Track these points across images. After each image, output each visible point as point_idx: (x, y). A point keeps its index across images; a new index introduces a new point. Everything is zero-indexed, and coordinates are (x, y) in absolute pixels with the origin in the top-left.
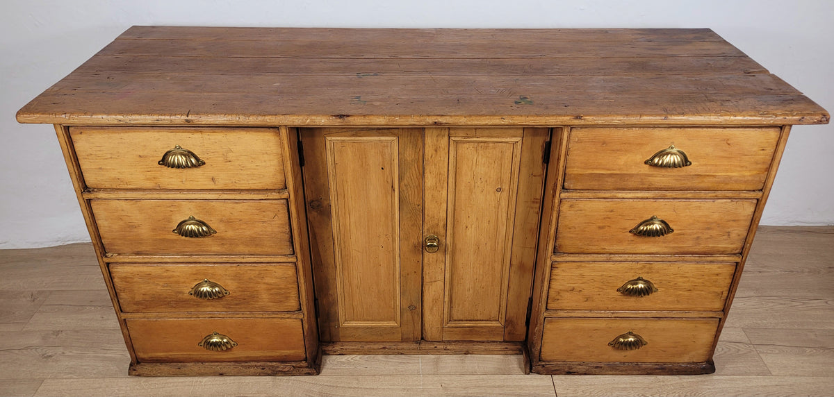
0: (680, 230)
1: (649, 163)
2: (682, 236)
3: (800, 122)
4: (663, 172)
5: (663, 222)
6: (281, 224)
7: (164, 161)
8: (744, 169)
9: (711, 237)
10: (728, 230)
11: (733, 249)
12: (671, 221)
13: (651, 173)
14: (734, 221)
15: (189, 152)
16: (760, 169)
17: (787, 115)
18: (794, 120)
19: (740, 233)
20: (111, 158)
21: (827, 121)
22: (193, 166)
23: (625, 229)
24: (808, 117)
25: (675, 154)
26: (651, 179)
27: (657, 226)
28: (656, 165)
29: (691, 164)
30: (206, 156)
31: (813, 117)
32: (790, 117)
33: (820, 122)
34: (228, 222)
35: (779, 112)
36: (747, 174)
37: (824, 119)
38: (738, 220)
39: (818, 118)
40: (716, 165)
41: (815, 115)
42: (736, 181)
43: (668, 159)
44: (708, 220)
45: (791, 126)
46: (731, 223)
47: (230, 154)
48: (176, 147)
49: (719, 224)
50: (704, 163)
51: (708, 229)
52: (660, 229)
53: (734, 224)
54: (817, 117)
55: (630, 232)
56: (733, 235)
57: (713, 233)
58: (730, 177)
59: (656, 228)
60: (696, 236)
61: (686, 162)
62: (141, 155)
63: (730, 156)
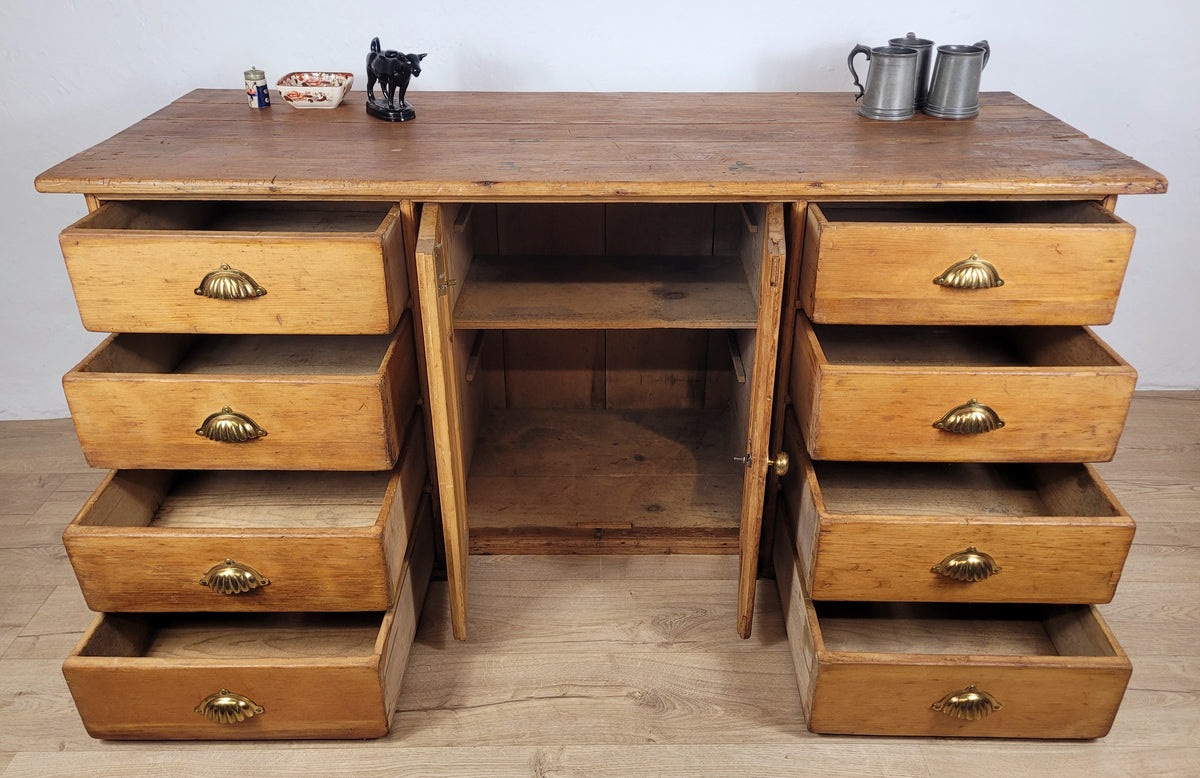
0: (1016, 422)
1: (940, 282)
2: (1018, 433)
3: (1126, 191)
4: (962, 296)
5: (988, 409)
6: (372, 419)
7: (203, 290)
8: (1084, 291)
9: (1065, 435)
10: (1092, 423)
11: (1100, 455)
12: (1000, 409)
13: (944, 298)
14: (1103, 407)
15: (242, 274)
16: (1108, 291)
17: (1109, 181)
18: (1120, 187)
19: (1111, 427)
20: (122, 283)
21: (1164, 189)
22: (248, 297)
23: (926, 420)
24: (1137, 184)
25: (979, 268)
26: (944, 307)
27: (978, 415)
28: (951, 286)
29: (1003, 283)
30: (268, 281)
31: (1145, 183)
32: (1113, 184)
33: (1154, 191)
34: (286, 416)
35: (1096, 177)
36: (1088, 298)
37: (1160, 186)
38: (1108, 407)
39: (1151, 184)
40: (1041, 286)
41: (1148, 181)
42: (1072, 311)
43: (969, 276)
44: (1061, 406)
45: (1115, 197)
46: (1097, 412)
47: (305, 279)
48: (222, 267)
49: (1077, 413)
50: (1023, 282)
51: (1061, 421)
52: (984, 421)
53: (1102, 413)
54: (1148, 183)
55: (934, 426)
56: (1101, 432)
57: (1068, 427)
58: (1063, 304)
59: (977, 420)
60: (1040, 433)
61: (995, 280)
62: (168, 278)
63: (1061, 271)
